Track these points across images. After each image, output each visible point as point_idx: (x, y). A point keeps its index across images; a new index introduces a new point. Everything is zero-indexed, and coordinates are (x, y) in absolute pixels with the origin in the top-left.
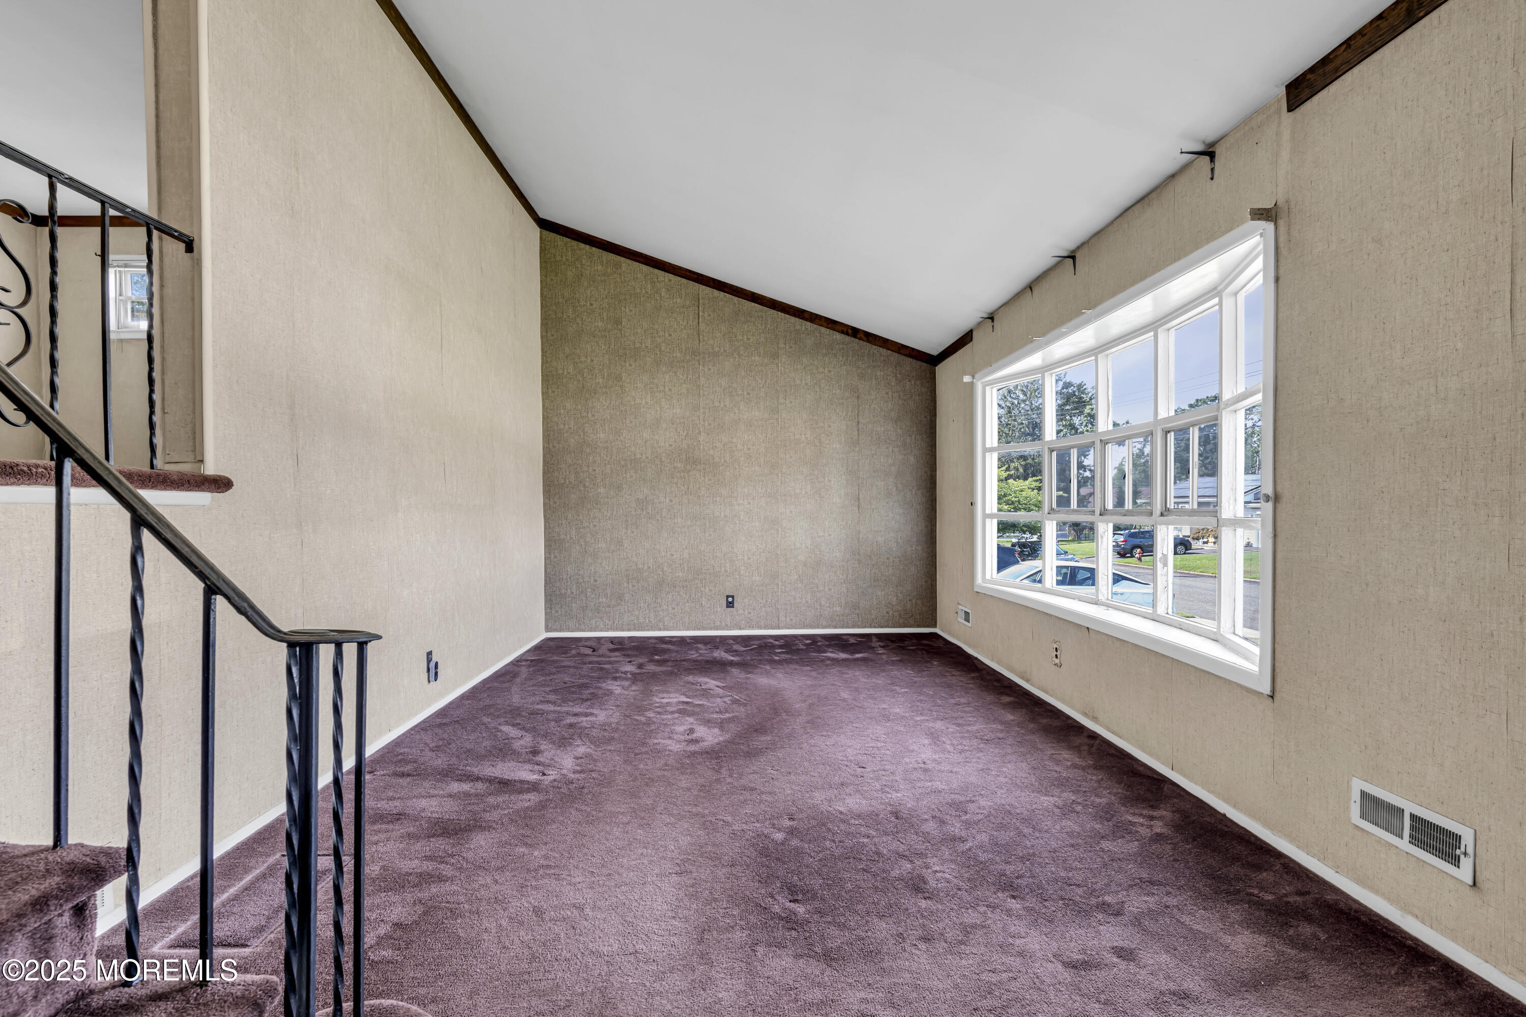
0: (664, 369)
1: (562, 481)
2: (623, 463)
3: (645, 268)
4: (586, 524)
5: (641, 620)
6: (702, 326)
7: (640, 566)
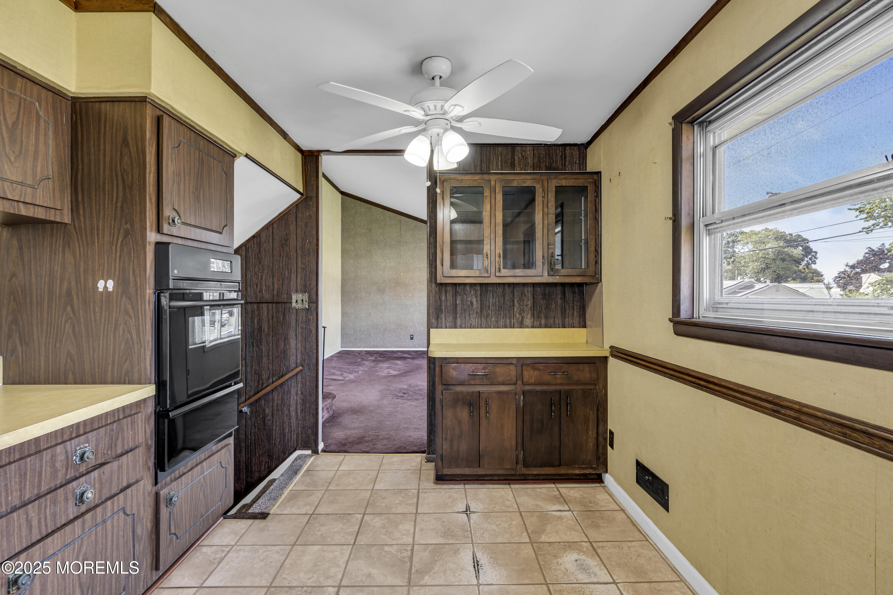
0: (387, 248)
1: (348, 290)
2: (371, 284)
3: (381, 210)
4: (357, 307)
5: (378, 344)
6: (402, 232)
7: (378, 323)
